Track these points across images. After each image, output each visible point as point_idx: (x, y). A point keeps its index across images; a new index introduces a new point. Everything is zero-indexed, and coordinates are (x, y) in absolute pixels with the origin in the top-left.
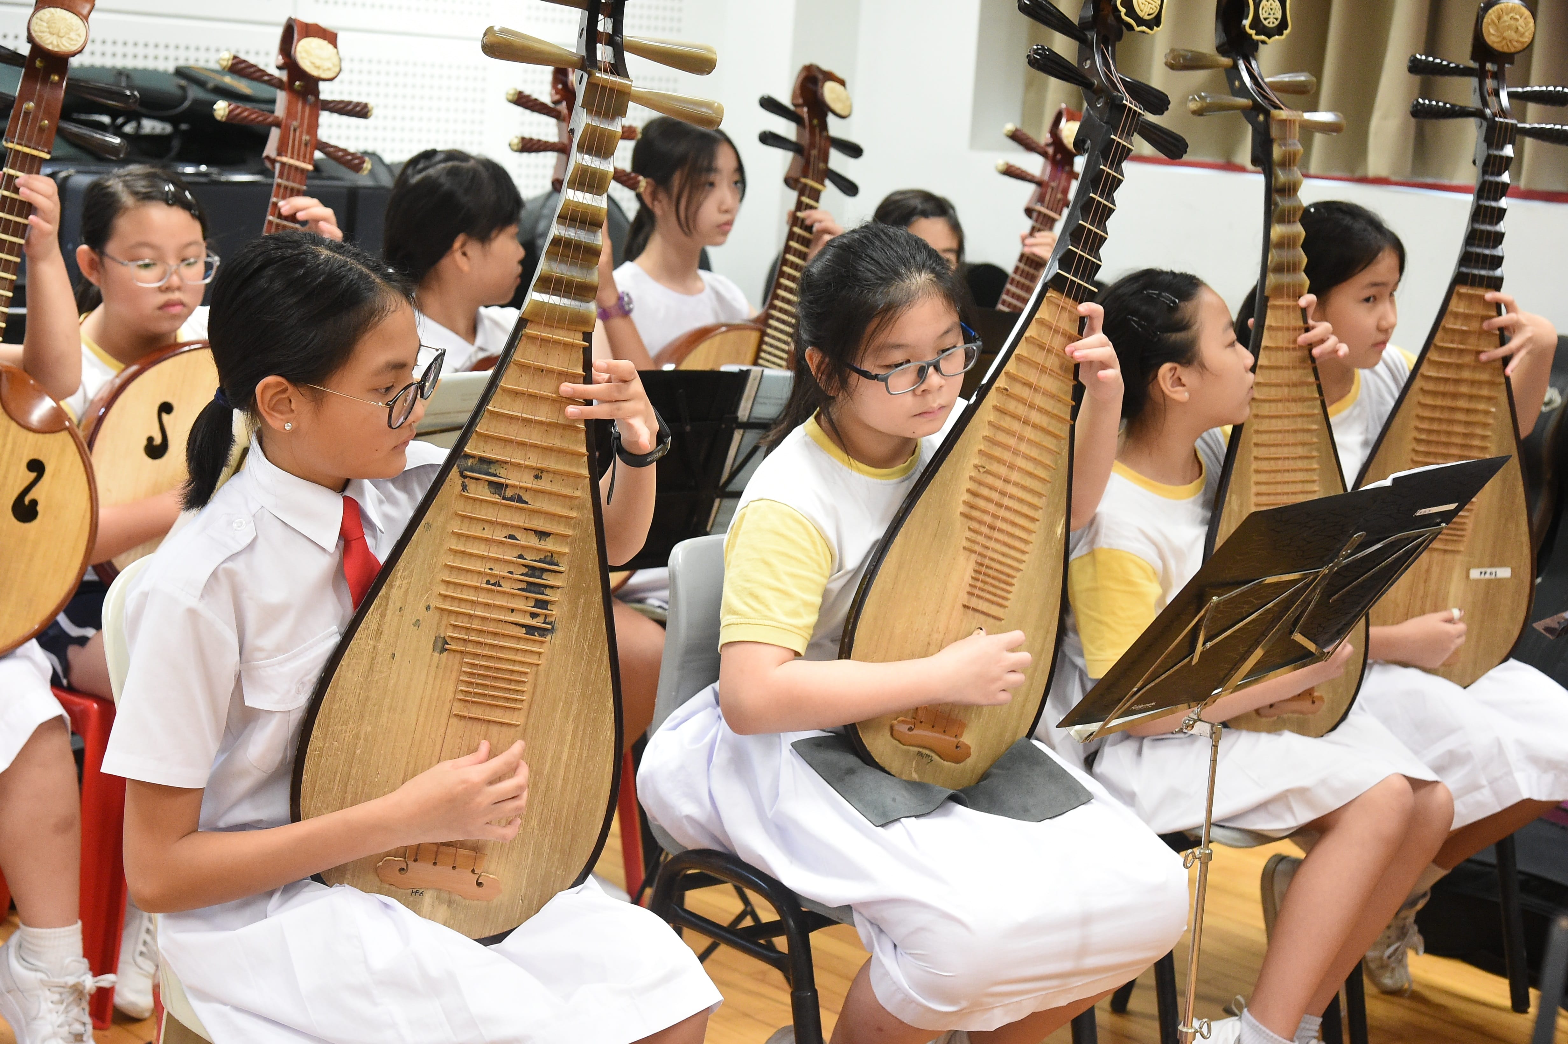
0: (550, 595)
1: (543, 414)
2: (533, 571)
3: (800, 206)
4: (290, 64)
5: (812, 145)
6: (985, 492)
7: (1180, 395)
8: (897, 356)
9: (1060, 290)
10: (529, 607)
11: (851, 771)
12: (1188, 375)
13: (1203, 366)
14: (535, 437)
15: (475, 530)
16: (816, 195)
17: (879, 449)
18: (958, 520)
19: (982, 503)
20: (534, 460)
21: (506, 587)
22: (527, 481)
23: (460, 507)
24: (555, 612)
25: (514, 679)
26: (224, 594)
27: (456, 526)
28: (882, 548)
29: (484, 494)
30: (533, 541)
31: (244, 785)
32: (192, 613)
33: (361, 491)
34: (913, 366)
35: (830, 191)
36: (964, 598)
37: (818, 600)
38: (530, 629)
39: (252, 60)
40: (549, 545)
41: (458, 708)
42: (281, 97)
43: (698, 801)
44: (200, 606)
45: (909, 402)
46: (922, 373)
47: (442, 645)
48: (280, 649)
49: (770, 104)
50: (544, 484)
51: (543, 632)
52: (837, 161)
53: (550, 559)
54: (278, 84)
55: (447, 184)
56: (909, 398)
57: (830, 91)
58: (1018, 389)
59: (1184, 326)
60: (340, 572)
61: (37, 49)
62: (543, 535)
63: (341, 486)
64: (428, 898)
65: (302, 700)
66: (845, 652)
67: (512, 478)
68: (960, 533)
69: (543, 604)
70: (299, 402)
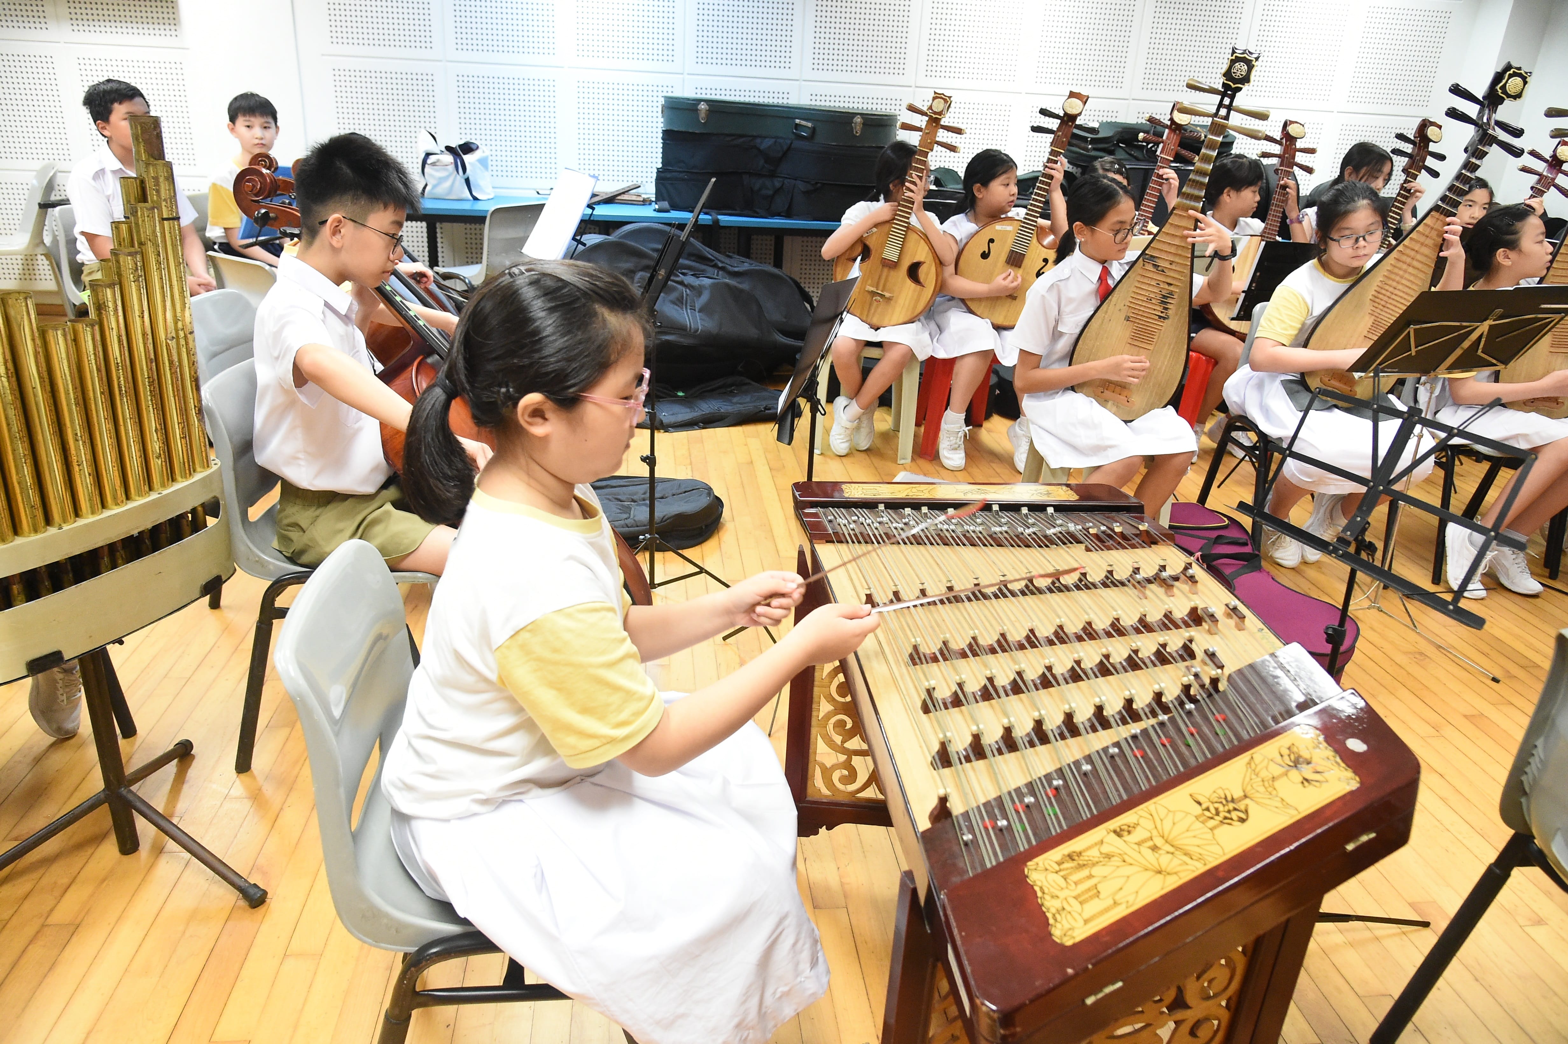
0: (1169, 306)
1: (1177, 242)
2: (1164, 297)
3: (1406, 181)
4: (1171, 120)
5: (1418, 154)
6: (1383, 292)
7: (1507, 263)
8: (1347, 232)
9: (1437, 211)
10: (1161, 309)
11: (1298, 392)
12: (1512, 255)
13: (1520, 251)
14: (1173, 250)
15: (1146, 280)
16: (1415, 177)
17: (1341, 271)
18: (1368, 302)
19: (1381, 296)
20: (1171, 258)
21: (1154, 301)
22: (1167, 265)
23: (1141, 272)
24: (1170, 312)
25: (1152, 333)
26: (1055, 292)
27: (1139, 278)
28: (1329, 309)
29: (1150, 268)
30: (1166, 287)
31: (1055, 357)
32: (1043, 296)
33: (1111, 264)
34: (1355, 237)
35: (1424, 175)
36: (1365, 333)
37: (1299, 326)
38: (1160, 317)
39: (1157, 117)
40: (1171, 288)
41: (1130, 341)
42: (1167, 131)
43: (1239, 396)
44: (1046, 295)
45: (1350, 251)
46: (1357, 240)
47: (1128, 319)
48: (1071, 313)
49: (1401, 137)
50: (1173, 267)
51: (1164, 318)
52: (1430, 162)
53: (1171, 293)
54: (1166, 126)
55: (1230, 165)
56: (1351, 250)
57: (1431, 132)
58: (1408, 251)
59: (1515, 233)
60: (1098, 290)
61: (1066, 114)
62: (1170, 284)
63: (1103, 262)
64: (1110, 403)
65: (1078, 331)
66: (1305, 346)
67: (1161, 263)
68: (1368, 307)
69: (1166, 309)
70: (1086, 231)
